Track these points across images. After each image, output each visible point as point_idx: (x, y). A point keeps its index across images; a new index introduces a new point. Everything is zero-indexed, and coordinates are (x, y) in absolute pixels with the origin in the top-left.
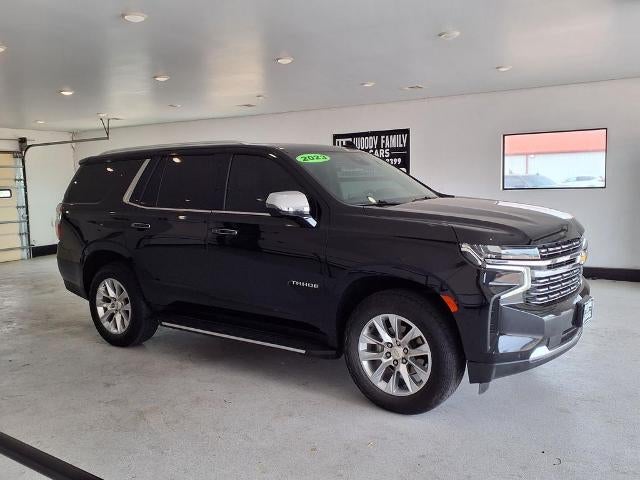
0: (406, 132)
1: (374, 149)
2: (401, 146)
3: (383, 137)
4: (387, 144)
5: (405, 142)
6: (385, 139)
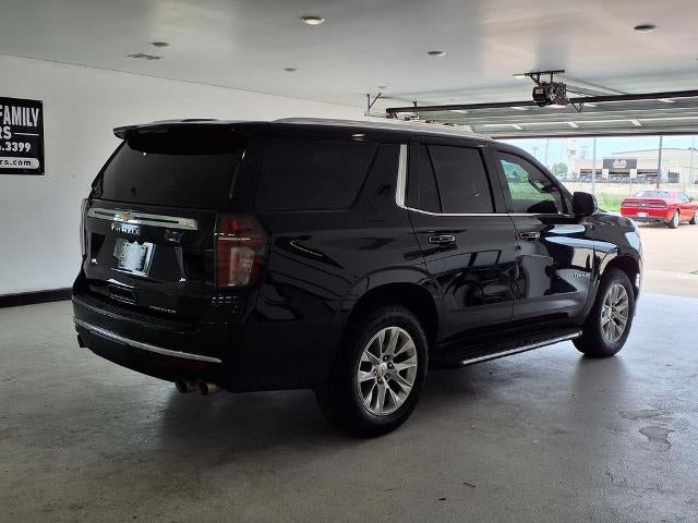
0: (38, 105)
2: (30, 124)
3: (3, 104)
5: (35, 119)
6: (3, 111)
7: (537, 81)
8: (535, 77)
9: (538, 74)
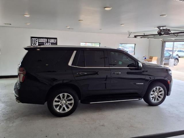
0: (56, 39)
1: (46, 42)
2: (54, 42)
3: (49, 39)
4: (50, 41)
5: (56, 41)
6: (49, 40)
7: (160, 29)
8: (159, 28)
9: (160, 27)
